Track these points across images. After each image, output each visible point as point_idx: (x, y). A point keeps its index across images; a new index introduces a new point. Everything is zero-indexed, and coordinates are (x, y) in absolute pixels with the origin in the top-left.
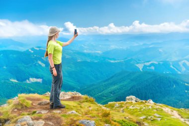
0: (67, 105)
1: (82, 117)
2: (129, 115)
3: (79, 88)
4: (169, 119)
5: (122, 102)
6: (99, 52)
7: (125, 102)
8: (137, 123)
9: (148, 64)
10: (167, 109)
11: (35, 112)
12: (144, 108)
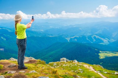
0: (28, 67)
1: (40, 74)
2: (68, 71)
3: (29, 54)
4: (88, 72)
5: (58, 62)
6: (42, 30)
7: (60, 62)
8: (73, 76)
9: (73, 37)
10: (86, 66)
11: (6, 73)
12: (72, 65)
